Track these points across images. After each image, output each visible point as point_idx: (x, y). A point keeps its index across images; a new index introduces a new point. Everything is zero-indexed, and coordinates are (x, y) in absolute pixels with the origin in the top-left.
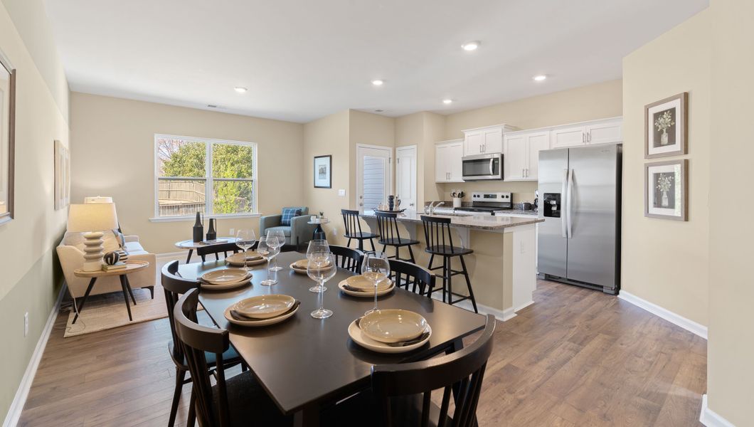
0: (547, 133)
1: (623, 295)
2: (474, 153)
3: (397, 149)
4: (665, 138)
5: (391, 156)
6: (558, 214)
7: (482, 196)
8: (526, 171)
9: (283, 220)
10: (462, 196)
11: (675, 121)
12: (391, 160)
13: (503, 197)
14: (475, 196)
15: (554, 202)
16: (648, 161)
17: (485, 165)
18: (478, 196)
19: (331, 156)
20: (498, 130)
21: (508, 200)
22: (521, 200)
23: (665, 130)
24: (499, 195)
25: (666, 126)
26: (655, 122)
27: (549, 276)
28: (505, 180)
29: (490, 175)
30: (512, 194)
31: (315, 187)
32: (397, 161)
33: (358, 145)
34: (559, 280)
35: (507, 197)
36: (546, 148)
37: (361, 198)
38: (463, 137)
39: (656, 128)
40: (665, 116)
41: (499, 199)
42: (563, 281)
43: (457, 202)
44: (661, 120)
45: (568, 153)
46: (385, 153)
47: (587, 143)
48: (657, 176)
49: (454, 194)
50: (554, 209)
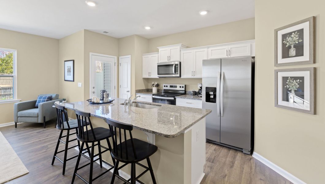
0: (206, 49)
1: (255, 155)
2: (164, 61)
3: (120, 57)
4: (293, 52)
5: (116, 62)
6: (214, 101)
7: (169, 86)
8: (194, 73)
9: (37, 104)
10: (158, 86)
11: (303, 39)
12: (116, 64)
13: (180, 87)
14: (165, 86)
15: (212, 93)
16: (276, 68)
17: (170, 68)
18: (167, 86)
19: (74, 61)
20: (178, 47)
21: (183, 89)
22: (191, 90)
23: (292, 46)
24: (178, 86)
25: (293, 42)
26: (283, 40)
27: (209, 140)
28: (182, 77)
29: (173, 74)
30: (185, 86)
31: (65, 80)
32: (120, 65)
33: (91, 54)
34: (215, 143)
35: (183, 87)
36: (205, 58)
37: (94, 88)
38: (158, 51)
39: (284, 45)
40: (292, 36)
41: (178, 88)
42: (217, 143)
43: (155, 90)
44: (289, 39)
45: (221, 62)
46: (112, 60)
47: (229, 56)
48: (285, 79)
49: (153, 85)
50: (212, 97)
